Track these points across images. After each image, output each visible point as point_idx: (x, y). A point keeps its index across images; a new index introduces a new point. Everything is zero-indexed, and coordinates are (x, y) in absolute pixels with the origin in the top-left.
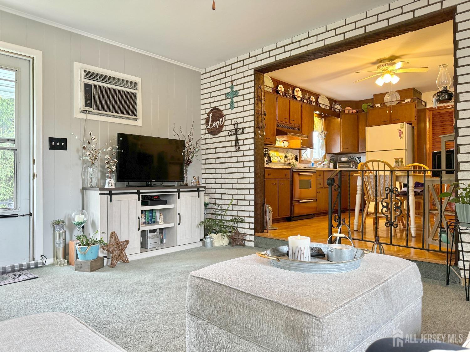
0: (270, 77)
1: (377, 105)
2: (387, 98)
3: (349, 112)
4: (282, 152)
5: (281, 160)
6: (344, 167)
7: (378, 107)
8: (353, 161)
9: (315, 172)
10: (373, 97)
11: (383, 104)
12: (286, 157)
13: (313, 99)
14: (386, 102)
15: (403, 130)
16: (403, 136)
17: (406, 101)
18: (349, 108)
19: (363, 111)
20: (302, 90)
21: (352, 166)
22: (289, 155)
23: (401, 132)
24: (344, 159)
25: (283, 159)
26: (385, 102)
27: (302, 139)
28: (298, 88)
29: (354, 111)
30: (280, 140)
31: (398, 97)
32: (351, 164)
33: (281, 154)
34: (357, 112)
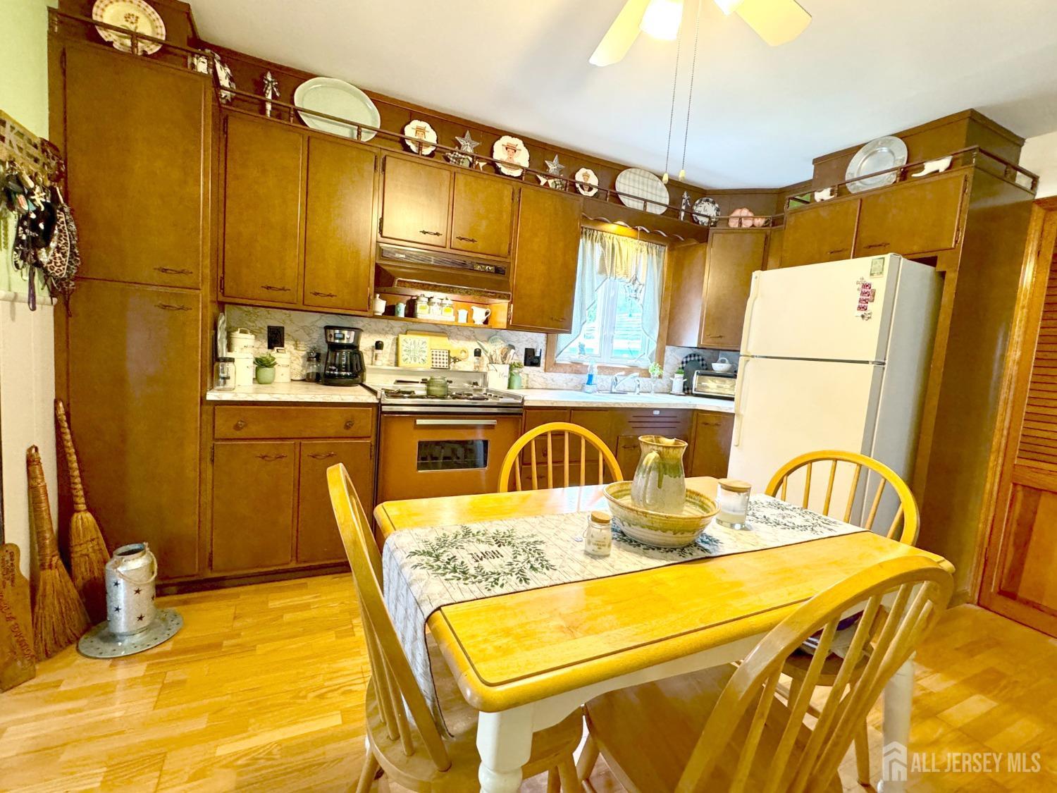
0: (364, 91)
3: (740, 223)
5: (455, 362)
7: (822, 200)
11: (838, 188)
12: (476, 353)
13: (586, 176)
15: (879, 285)
16: (876, 307)
17: (930, 167)
18: (745, 212)
20: (530, 143)
23: (867, 293)
24: (719, 365)
26: (846, 179)
28: (513, 135)
29: (760, 222)
31: (901, 153)
34: (768, 224)
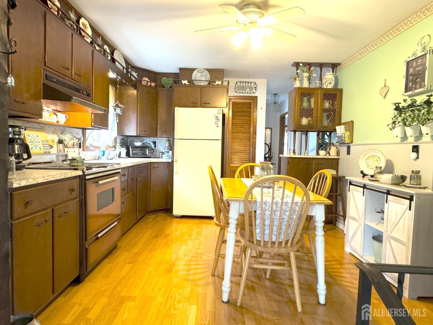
1: (183, 82)
2: (195, 75)
3: (147, 83)
4: (53, 133)
5: (51, 148)
6: (138, 154)
7: (185, 84)
8: (150, 147)
9: (119, 172)
10: (178, 71)
11: (191, 81)
12: (60, 142)
13: (107, 49)
14: (195, 80)
15: (220, 117)
16: (220, 123)
17: (217, 83)
18: (147, 79)
19: (164, 87)
21: (147, 153)
22: (67, 138)
23: (217, 119)
24: (138, 144)
25: (55, 146)
26: (193, 79)
27: (94, 114)
29: (153, 84)
30: (50, 109)
31: (208, 77)
32: (147, 150)
33: (51, 135)
34: (156, 86)
